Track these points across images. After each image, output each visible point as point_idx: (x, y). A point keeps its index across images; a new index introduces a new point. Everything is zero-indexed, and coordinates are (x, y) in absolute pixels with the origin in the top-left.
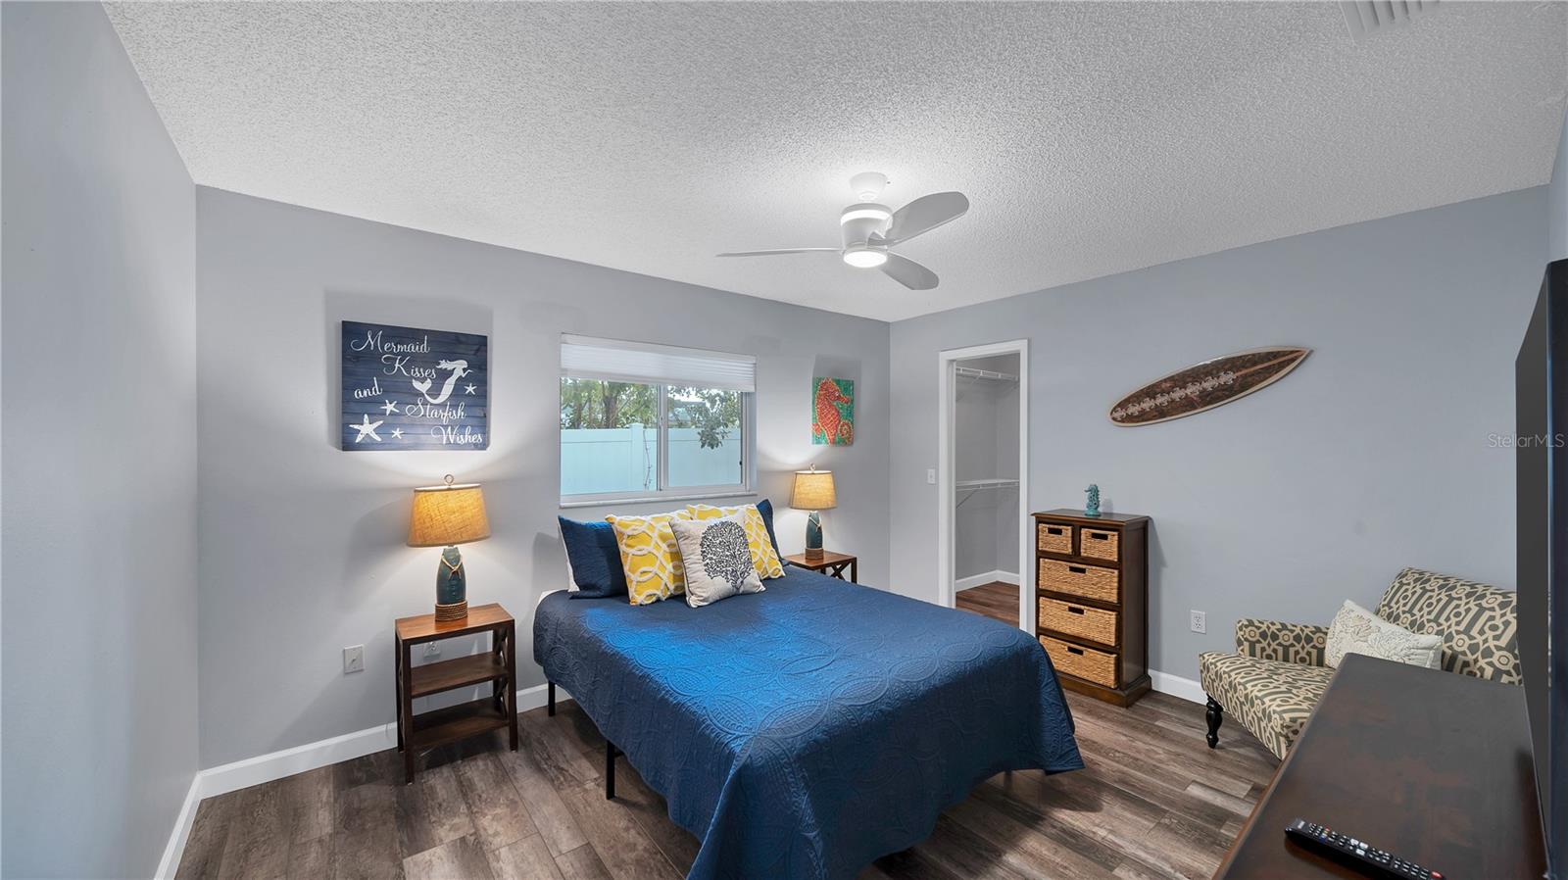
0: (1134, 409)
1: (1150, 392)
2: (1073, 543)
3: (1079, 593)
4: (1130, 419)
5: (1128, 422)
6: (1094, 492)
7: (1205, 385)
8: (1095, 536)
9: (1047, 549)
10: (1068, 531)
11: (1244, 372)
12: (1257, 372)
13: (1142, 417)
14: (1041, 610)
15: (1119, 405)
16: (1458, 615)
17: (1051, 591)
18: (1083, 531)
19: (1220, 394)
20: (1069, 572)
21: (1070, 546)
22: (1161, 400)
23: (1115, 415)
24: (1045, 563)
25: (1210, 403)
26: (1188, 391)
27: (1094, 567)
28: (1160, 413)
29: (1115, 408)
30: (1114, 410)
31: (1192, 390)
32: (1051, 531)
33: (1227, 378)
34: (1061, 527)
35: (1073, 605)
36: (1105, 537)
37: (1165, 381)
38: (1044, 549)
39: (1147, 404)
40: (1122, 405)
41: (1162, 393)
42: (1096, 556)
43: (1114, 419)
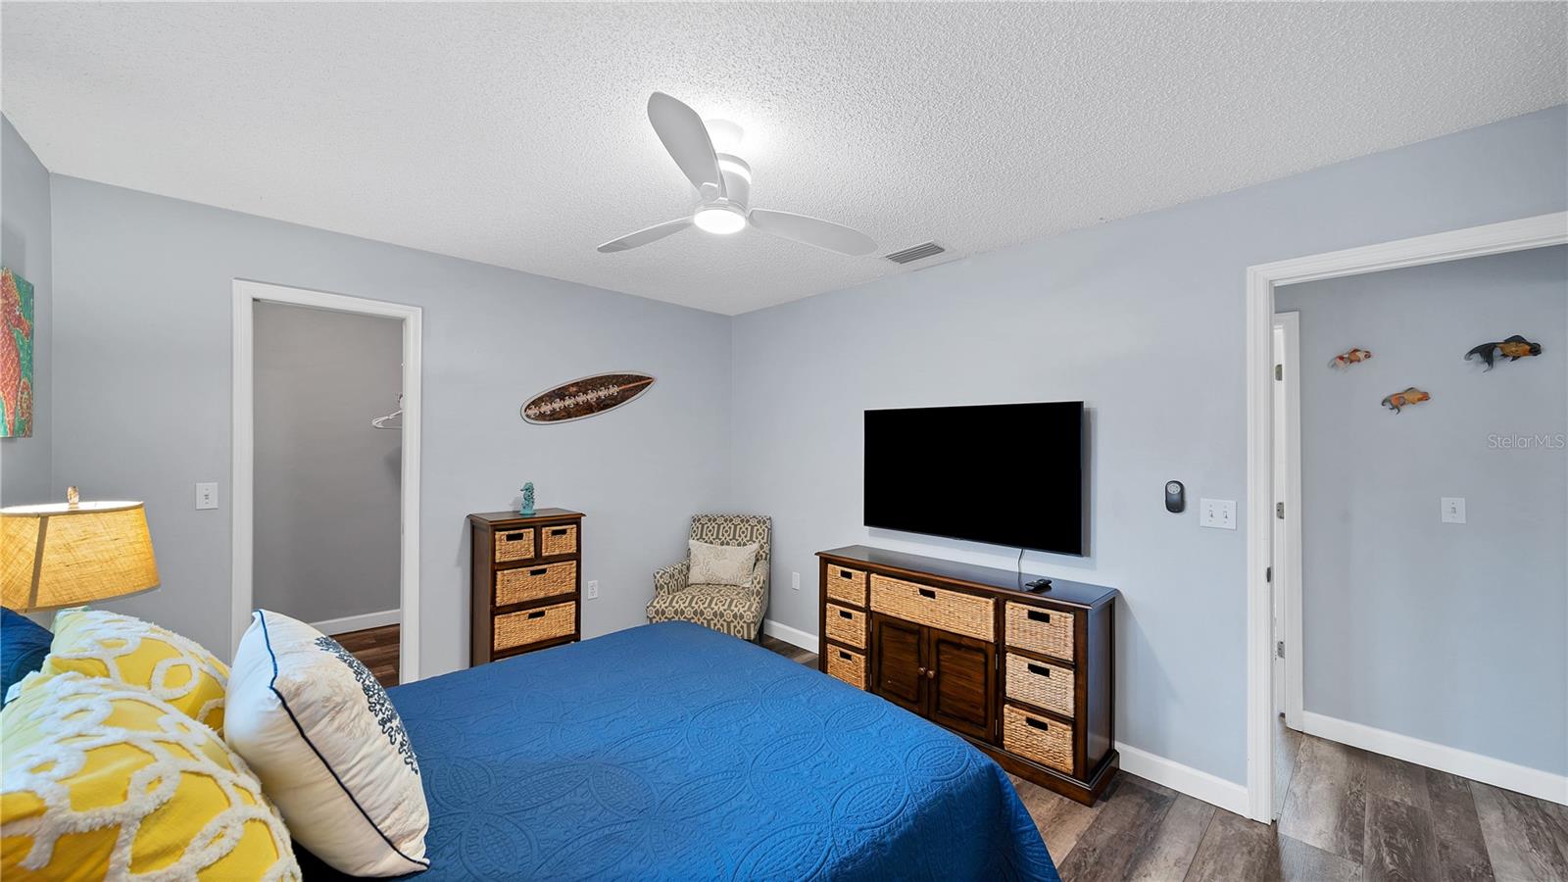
0: (546, 408)
1: (560, 393)
2: (535, 546)
3: (542, 595)
4: (542, 417)
5: (541, 420)
6: (529, 490)
7: (600, 393)
8: (555, 533)
9: (506, 560)
10: (528, 534)
11: (623, 387)
12: (631, 389)
13: (554, 416)
14: (497, 631)
15: (533, 403)
16: (743, 532)
17: (512, 605)
18: (544, 530)
19: (609, 402)
20: (530, 578)
21: (532, 549)
22: (569, 402)
23: (529, 412)
24: (504, 575)
25: (603, 409)
26: (589, 397)
27: (555, 564)
28: (568, 414)
29: (529, 405)
30: (528, 407)
31: (591, 396)
32: (510, 538)
33: (614, 390)
34: (522, 531)
35: (531, 611)
36: (564, 532)
37: (573, 385)
38: (502, 560)
39: (558, 405)
40: (536, 403)
41: (570, 396)
42: (557, 552)
43: (527, 416)
